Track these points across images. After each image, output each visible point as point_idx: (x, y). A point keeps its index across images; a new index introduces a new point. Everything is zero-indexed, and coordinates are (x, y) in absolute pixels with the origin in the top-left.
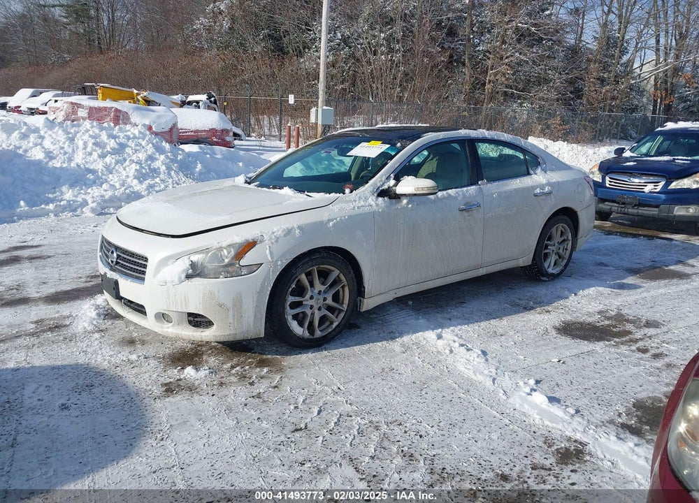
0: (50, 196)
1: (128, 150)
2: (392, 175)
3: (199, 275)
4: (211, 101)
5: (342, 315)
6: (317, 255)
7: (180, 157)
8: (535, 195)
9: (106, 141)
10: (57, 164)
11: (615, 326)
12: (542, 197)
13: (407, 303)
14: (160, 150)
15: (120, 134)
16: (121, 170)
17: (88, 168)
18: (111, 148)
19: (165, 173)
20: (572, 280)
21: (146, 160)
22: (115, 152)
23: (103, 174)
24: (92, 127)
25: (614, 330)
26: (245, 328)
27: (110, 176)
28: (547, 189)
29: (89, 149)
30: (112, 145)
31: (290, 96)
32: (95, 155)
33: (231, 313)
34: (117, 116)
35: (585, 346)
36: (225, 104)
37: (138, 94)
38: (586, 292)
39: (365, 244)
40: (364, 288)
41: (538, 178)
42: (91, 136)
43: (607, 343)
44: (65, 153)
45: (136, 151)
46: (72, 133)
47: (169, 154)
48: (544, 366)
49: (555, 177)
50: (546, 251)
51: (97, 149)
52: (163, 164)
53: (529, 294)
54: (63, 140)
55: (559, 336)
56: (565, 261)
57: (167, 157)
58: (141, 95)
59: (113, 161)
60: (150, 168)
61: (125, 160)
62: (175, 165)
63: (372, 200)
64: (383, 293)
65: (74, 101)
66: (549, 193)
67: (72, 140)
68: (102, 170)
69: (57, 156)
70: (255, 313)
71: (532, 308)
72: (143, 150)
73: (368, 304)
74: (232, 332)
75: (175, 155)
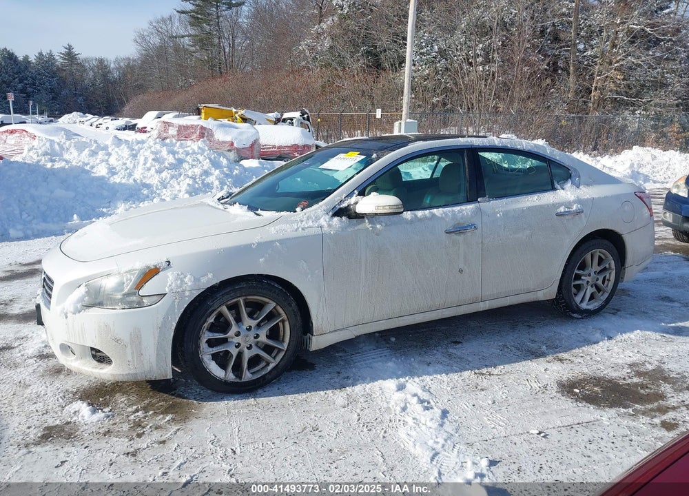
0: (105, 210)
1: (185, 165)
2: (355, 191)
3: (100, 304)
4: (304, 118)
5: (281, 355)
6: (244, 285)
7: (236, 172)
8: (558, 215)
9: (166, 157)
10: (117, 179)
11: (643, 386)
12: (567, 217)
13: (390, 340)
14: (216, 164)
15: (180, 150)
16: (175, 184)
17: (145, 183)
18: (169, 164)
19: (217, 188)
20: (614, 318)
21: (201, 175)
22: (173, 167)
23: (157, 189)
24: (155, 144)
25: (642, 391)
26: (146, 368)
27: (164, 190)
28: (574, 207)
29: (148, 165)
30: (170, 161)
31: (377, 110)
32: (153, 170)
33: (129, 350)
34: (202, 133)
35: (589, 413)
36: (319, 120)
37: (236, 113)
38: (625, 336)
39: (309, 276)
40: (312, 324)
41: (566, 194)
42: (152, 152)
43: (622, 410)
44: (127, 169)
45: (192, 166)
46: (135, 150)
47: (225, 169)
48: (515, 439)
49: (587, 192)
50: (577, 282)
51: (156, 164)
52: (217, 179)
53: (547, 335)
54: (127, 157)
55: (559, 395)
56: (606, 295)
57: (222, 172)
58: (239, 113)
59: (169, 176)
60: (203, 183)
61: (180, 175)
62: (229, 180)
63: (324, 221)
64: (340, 330)
65: (166, 120)
66: (579, 212)
67: (135, 156)
68: (157, 185)
69: (120, 171)
70: (157, 350)
71: (543, 355)
72: (199, 165)
73: (318, 342)
74: (132, 371)
75: (231, 170)
